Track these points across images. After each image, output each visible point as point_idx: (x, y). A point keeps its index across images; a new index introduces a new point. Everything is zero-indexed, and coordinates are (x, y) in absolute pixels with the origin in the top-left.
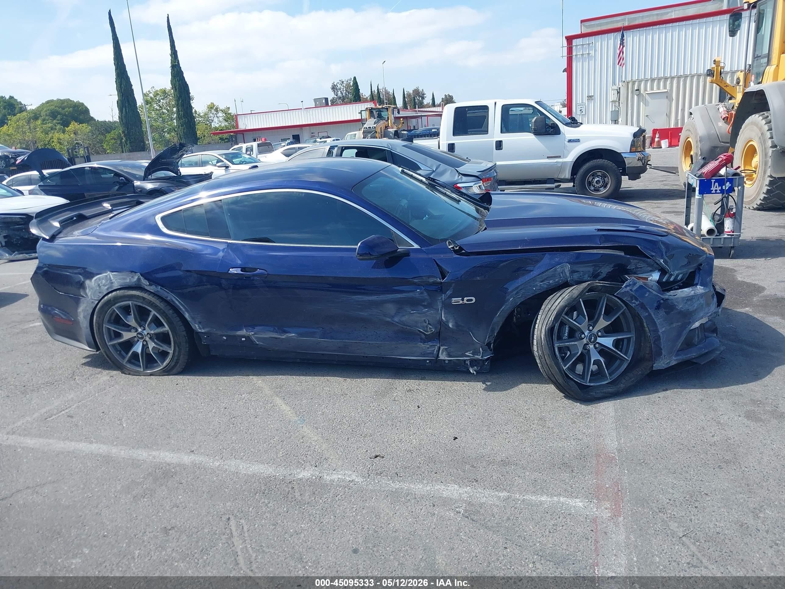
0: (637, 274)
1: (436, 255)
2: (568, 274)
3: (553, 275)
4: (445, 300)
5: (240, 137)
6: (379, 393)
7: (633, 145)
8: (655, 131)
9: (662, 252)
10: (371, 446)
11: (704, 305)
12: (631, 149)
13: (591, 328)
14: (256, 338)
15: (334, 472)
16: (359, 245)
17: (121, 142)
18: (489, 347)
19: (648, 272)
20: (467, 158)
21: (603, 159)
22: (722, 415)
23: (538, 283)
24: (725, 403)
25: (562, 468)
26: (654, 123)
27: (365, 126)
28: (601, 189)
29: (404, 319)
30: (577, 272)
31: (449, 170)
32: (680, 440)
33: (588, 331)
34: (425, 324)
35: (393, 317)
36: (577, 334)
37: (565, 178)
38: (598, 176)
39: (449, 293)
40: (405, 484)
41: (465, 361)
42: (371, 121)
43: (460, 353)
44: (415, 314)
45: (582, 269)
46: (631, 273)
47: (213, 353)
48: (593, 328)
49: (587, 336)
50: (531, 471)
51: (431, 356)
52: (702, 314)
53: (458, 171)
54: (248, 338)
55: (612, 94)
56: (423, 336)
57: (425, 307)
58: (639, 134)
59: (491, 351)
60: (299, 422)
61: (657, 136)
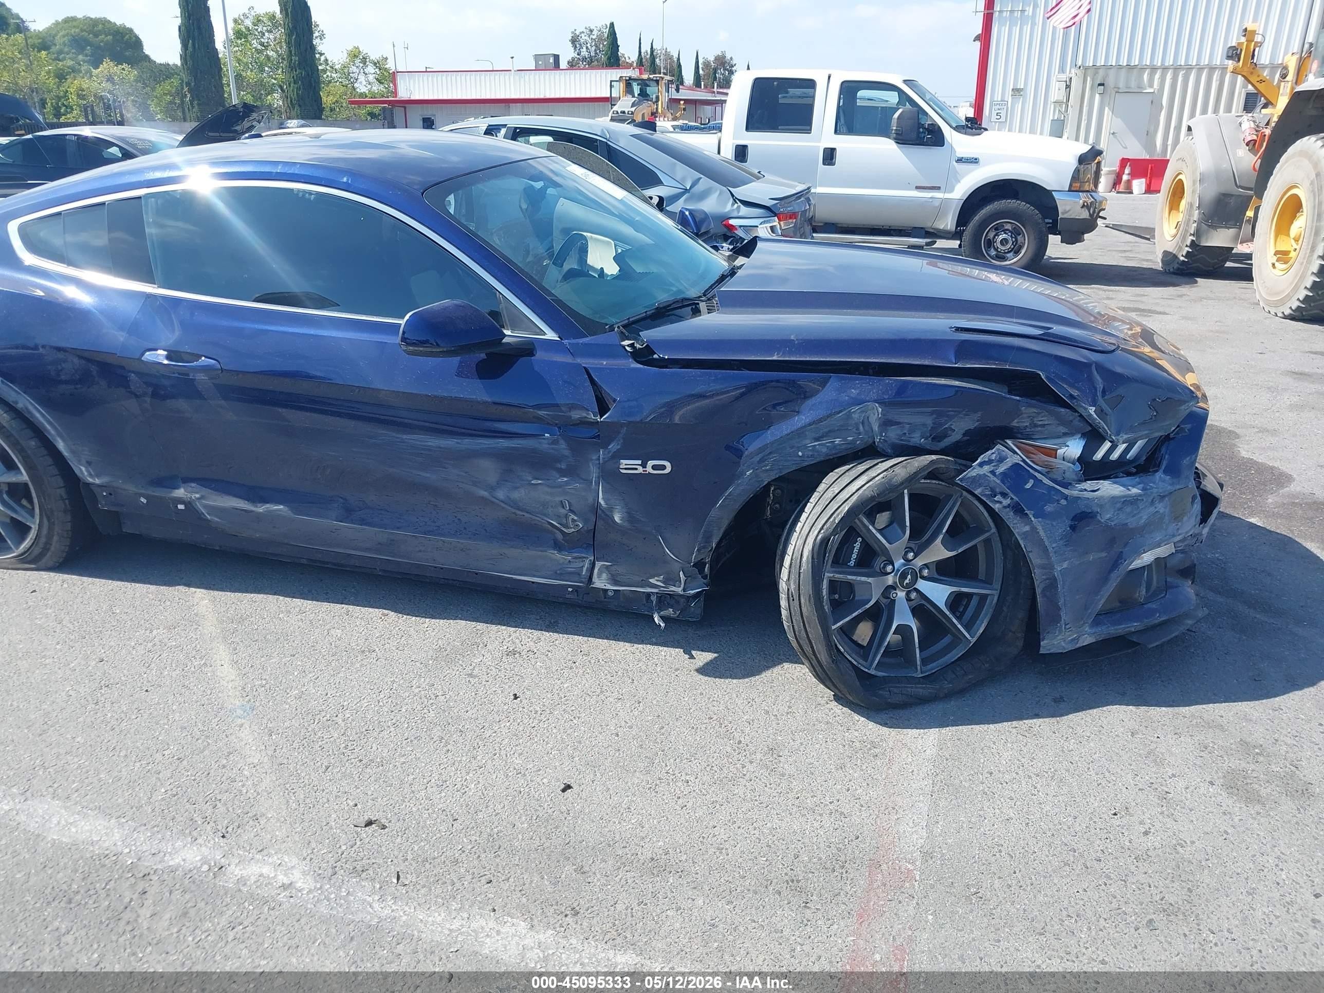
0: (1034, 440)
1: (591, 361)
2: (876, 428)
3: (842, 426)
4: (605, 462)
5: (398, 112)
6: (445, 654)
7: (1076, 176)
8: (1124, 162)
9: (1096, 390)
10: (369, 793)
11: (1167, 518)
12: (1071, 185)
13: (911, 555)
14: (205, 507)
15: (258, 856)
16: (407, 317)
17: (183, 102)
18: (701, 571)
19: (1059, 437)
20: (759, 172)
21: (1018, 199)
22: (1174, 775)
23: (808, 441)
24: (1183, 745)
25: (785, 893)
26: (1126, 148)
27: (615, 108)
28: (1008, 255)
29: (516, 495)
30: (898, 423)
31: (716, 190)
32: (1069, 838)
33: (902, 561)
34: (563, 511)
35: (492, 489)
36: (879, 563)
37: (946, 229)
38: (1005, 231)
39: (614, 447)
40: (407, 908)
41: (648, 595)
42: (625, 100)
43: (638, 579)
44: (540, 487)
45: (908, 417)
46: (1019, 436)
47: (128, 528)
48: (915, 557)
49: (898, 570)
50: (711, 896)
51: (577, 579)
52: (1158, 537)
53: (733, 195)
54: (188, 504)
55: (1057, 89)
56: (559, 536)
57: (563, 473)
58: (1091, 158)
59: (705, 577)
60: (239, 712)
61: (1127, 171)
